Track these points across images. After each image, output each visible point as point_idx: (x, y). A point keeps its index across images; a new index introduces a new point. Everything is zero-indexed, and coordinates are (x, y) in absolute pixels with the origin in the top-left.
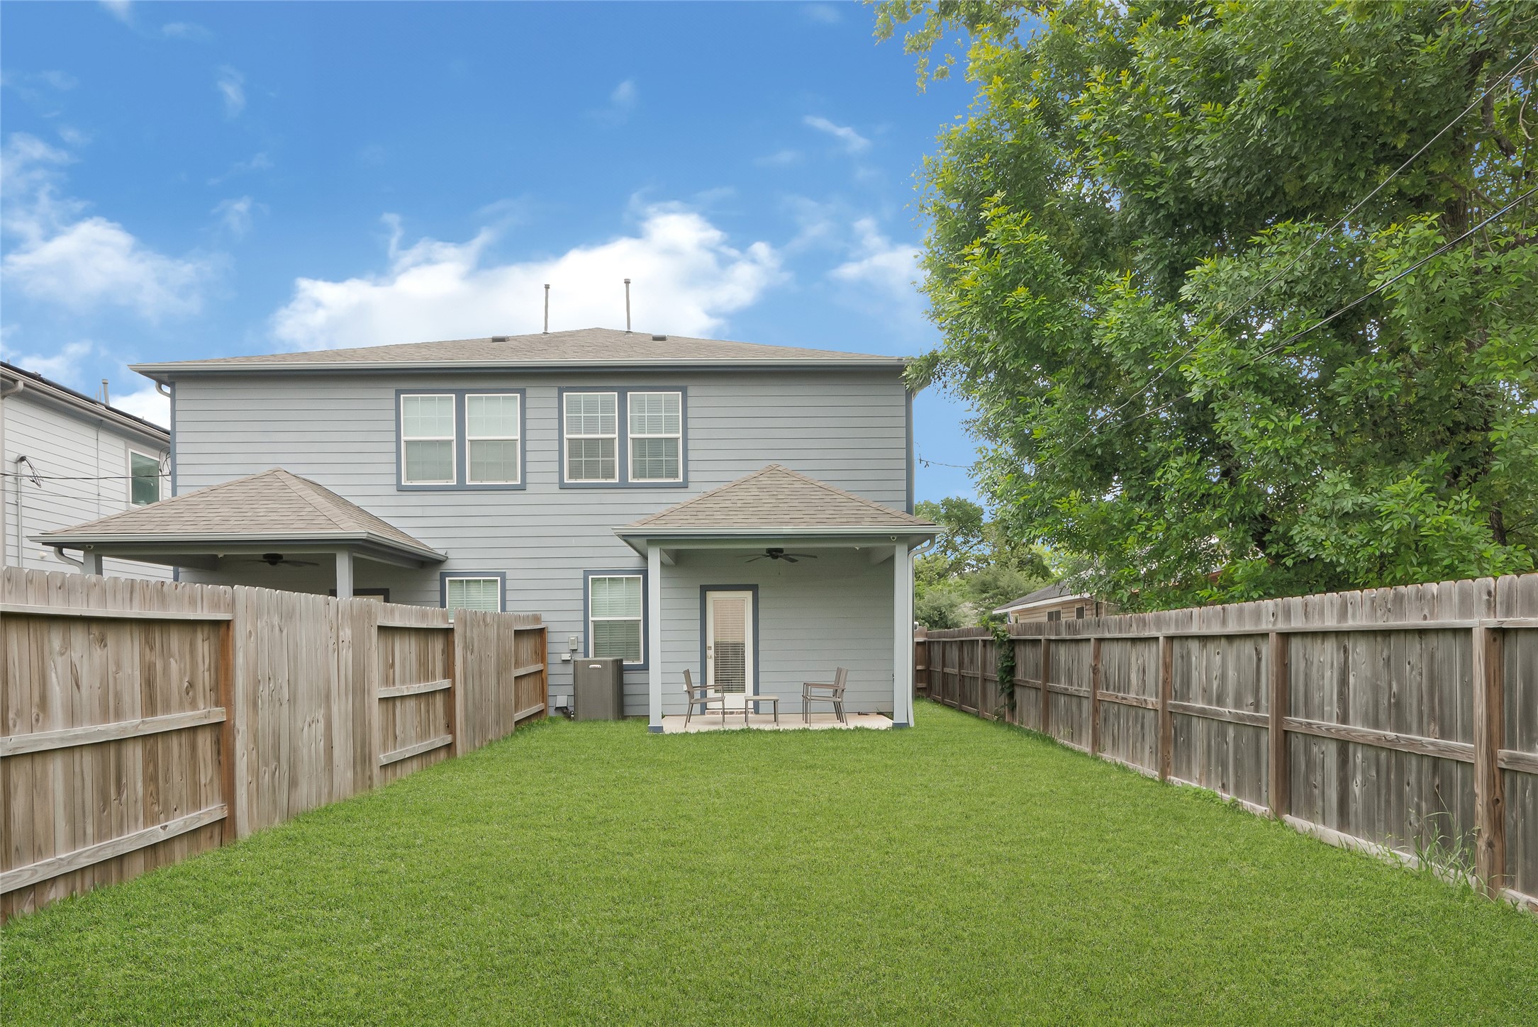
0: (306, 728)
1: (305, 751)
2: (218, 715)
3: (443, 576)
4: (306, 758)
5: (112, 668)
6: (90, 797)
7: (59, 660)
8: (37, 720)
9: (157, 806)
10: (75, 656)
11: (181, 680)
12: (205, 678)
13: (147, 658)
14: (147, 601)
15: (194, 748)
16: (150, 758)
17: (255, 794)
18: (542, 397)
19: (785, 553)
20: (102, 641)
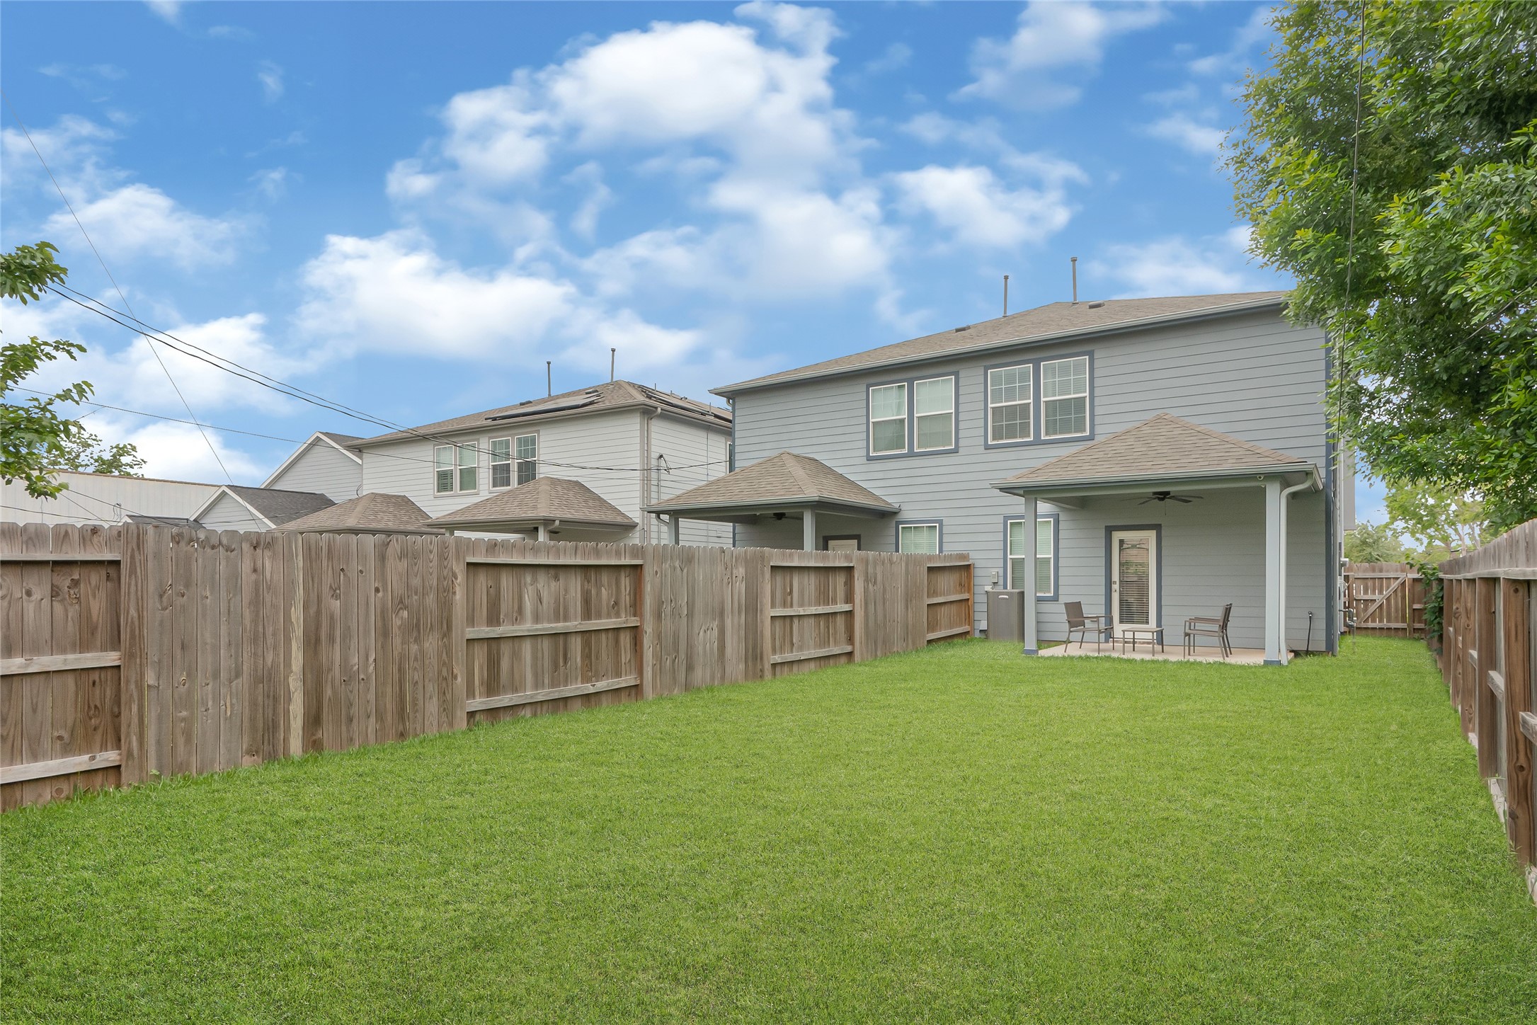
0: (701, 633)
1: (700, 649)
2: (633, 622)
3: (898, 523)
4: (701, 652)
5: (562, 592)
6: (547, 663)
7: (530, 588)
8: (516, 620)
9: (590, 672)
10: (540, 586)
11: (609, 600)
12: (626, 599)
13: (586, 587)
14: (587, 555)
15: (617, 641)
16: (587, 645)
17: (658, 671)
18: (972, 376)
19: (1171, 495)
20: (556, 578)
